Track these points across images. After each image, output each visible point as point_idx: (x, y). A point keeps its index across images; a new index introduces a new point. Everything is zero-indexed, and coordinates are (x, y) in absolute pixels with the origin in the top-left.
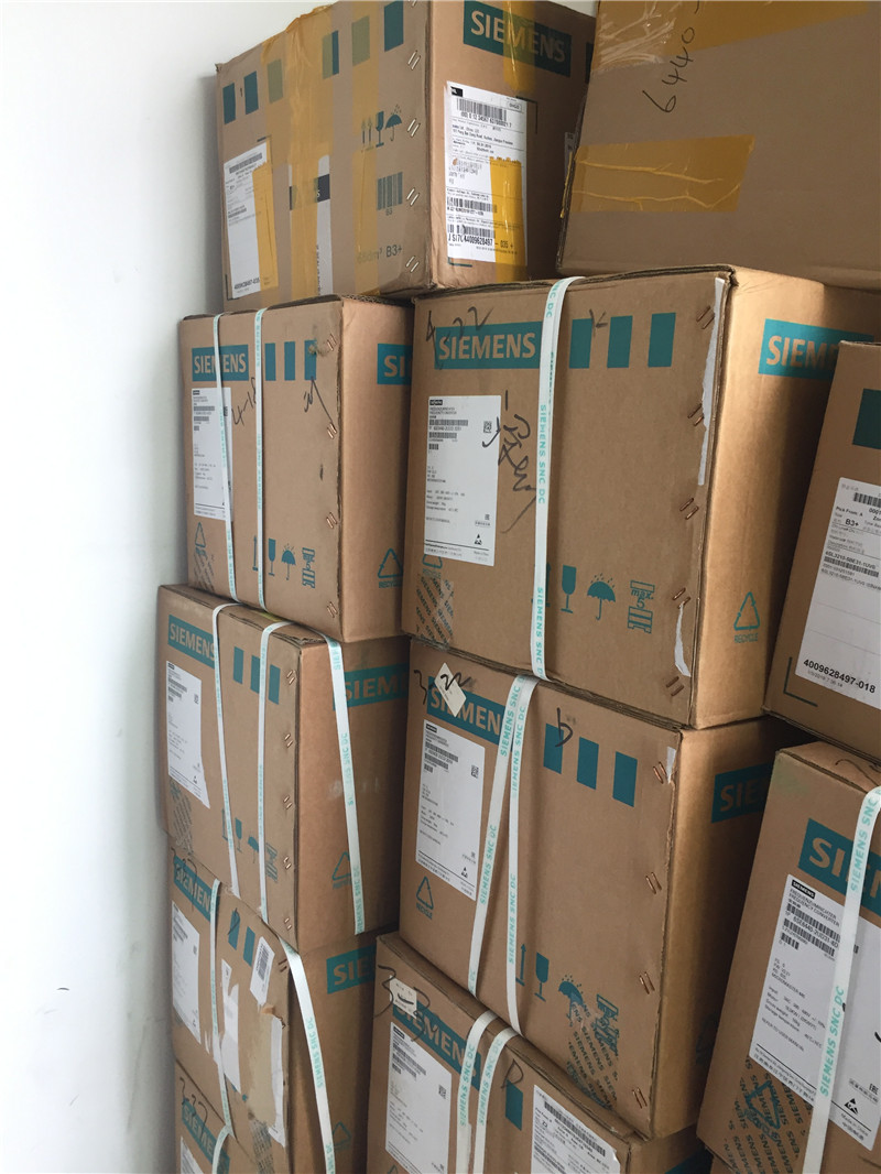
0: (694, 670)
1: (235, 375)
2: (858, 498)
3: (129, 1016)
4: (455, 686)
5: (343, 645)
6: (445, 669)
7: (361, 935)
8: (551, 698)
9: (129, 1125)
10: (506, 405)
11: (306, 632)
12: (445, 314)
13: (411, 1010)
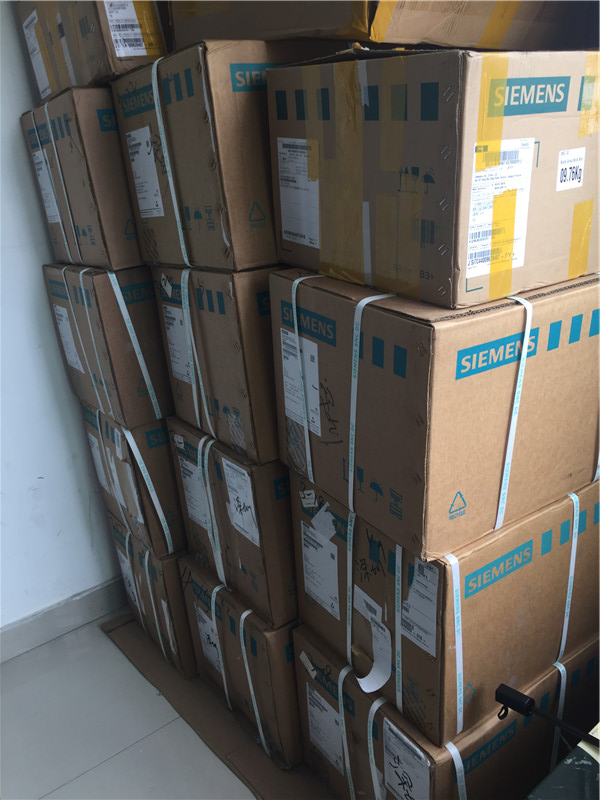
0: (231, 243)
1: (45, 142)
2: (285, 146)
3: (80, 491)
4: (168, 284)
5: (116, 272)
6: (163, 276)
7: (161, 420)
8: (196, 274)
9: (92, 545)
10: (151, 131)
11: (100, 269)
12: (122, 87)
13: (182, 446)
